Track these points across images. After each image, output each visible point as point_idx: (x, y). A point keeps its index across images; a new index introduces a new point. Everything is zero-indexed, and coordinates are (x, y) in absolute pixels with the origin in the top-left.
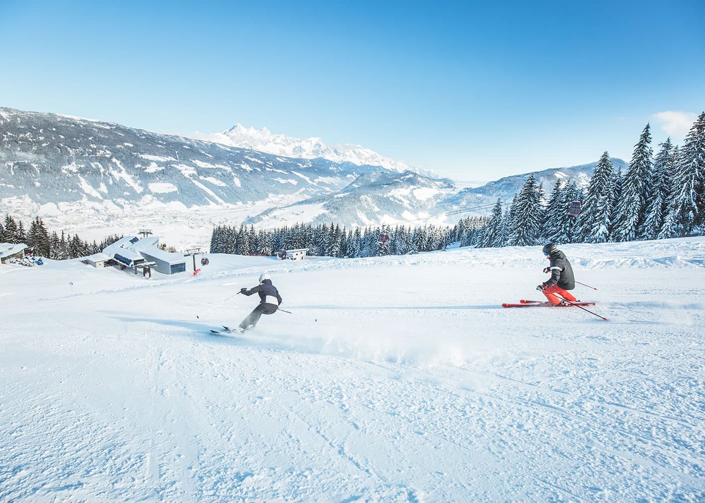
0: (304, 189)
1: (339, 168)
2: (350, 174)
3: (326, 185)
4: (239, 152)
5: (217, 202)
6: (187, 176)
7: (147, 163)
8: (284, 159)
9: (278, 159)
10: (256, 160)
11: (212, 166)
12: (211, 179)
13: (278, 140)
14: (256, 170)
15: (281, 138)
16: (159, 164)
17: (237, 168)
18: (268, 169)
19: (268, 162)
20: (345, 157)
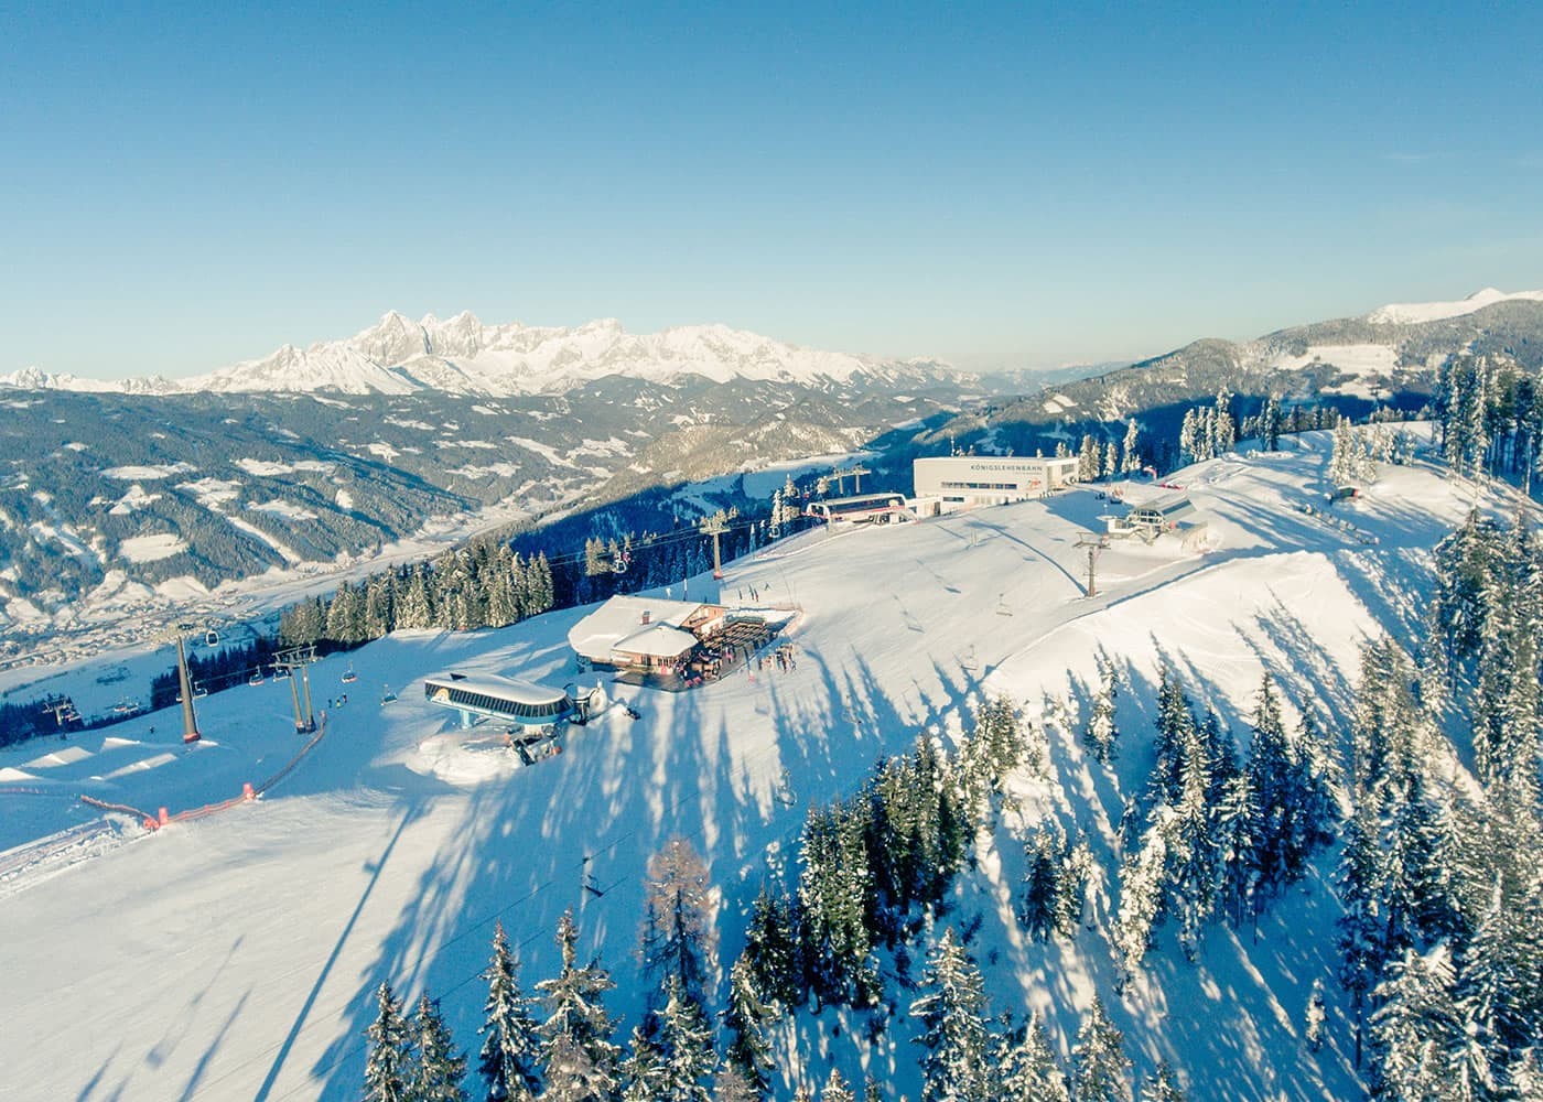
0: (533, 483)
1: (664, 396)
2: (681, 414)
3: (597, 462)
4: (370, 408)
5: (285, 565)
6: (213, 507)
7: (118, 490)
8: (494, 405)
9: (476, 408)
10: (414, 424)
11: (287, 469)
12: (277, 506)
13: (505, 339)
14: (407, 453)
15: (511, 333)
16: (149, 486)
17: (358, 456)
18: (443, 445)
19: (447, 425)
20: (684, 361)
